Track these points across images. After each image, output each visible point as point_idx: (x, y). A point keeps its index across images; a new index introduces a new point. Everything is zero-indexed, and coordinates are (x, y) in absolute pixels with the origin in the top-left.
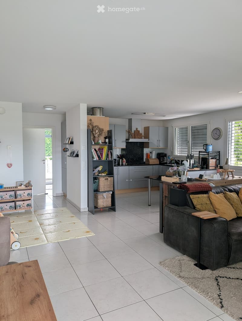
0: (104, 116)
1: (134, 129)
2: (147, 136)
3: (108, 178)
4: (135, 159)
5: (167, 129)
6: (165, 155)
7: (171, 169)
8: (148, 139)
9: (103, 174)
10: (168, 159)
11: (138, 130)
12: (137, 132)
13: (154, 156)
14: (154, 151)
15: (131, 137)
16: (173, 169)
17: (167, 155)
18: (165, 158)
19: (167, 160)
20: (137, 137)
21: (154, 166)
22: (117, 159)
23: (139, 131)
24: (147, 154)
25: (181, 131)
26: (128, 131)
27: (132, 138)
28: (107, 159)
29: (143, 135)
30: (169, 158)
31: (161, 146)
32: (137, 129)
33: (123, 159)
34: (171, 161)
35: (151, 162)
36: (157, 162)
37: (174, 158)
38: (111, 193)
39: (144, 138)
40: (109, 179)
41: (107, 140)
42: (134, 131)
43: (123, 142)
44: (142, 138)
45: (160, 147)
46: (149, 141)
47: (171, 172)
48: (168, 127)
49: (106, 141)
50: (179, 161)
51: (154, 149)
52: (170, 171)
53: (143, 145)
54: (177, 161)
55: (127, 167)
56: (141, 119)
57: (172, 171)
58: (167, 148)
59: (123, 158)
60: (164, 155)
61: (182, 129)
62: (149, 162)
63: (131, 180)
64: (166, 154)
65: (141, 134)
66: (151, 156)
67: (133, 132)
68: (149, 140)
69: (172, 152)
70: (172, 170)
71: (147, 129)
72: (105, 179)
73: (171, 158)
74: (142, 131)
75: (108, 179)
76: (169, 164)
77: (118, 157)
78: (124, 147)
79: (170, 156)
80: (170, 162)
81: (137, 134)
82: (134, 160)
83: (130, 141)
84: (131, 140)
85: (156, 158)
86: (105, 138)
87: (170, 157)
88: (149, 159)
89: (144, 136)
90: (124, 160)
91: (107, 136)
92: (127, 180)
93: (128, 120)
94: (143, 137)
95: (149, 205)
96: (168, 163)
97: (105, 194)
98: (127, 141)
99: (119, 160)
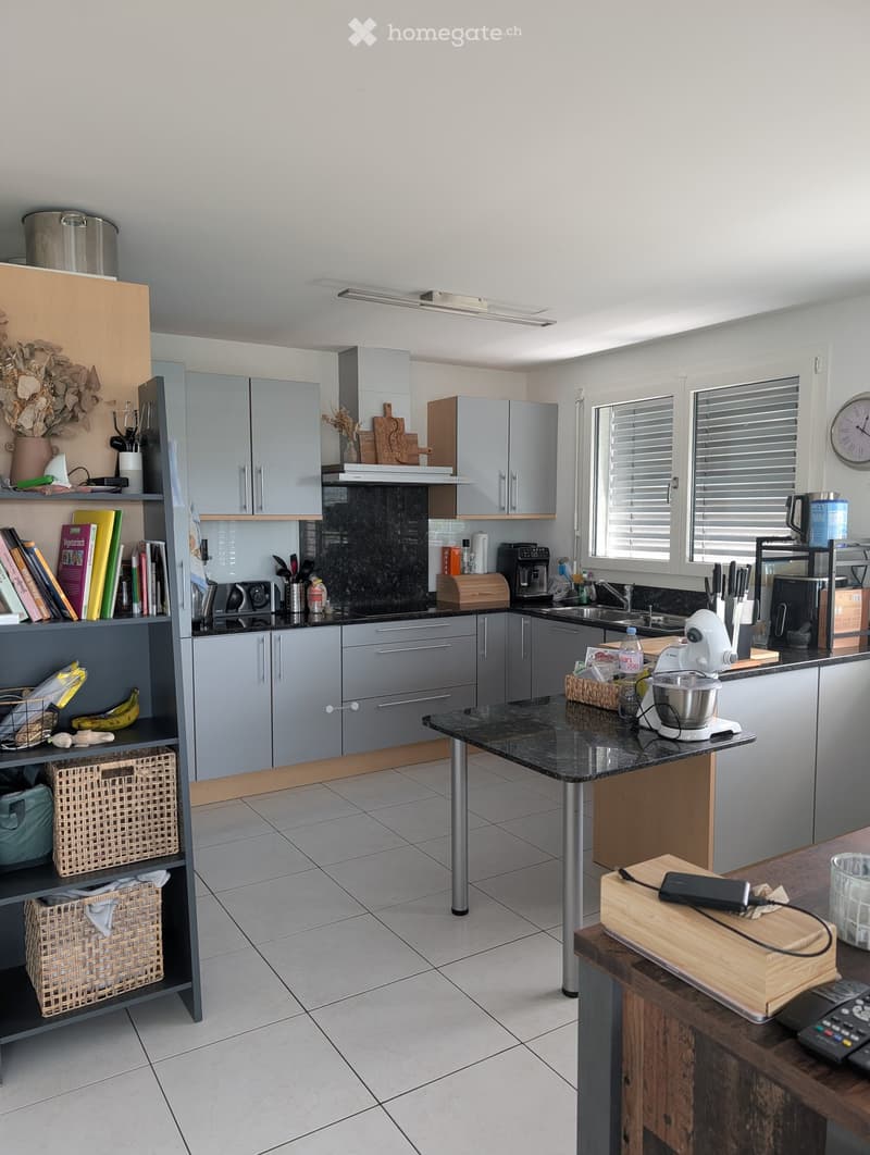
0: (115, 279)
1: (368, 410)
2: (444, 450)
3: (131, 762)
4: (379, 581)
5: (549, 415)
6: (544, 557)
7: (600, 656)
8: (451, 470)
9: (89, 737)
10: (558, 577)
11: (395, 413)
12: (388, 425)
13: (481, 559)
14: (481, 532)
15: (355, 457)
16: (610, 659)
17: (554, 556)
18: (542, 569)
19: (550, 583)
20: (386, 454)
21: (485, 619)
22: (277, 582)
23: (399, 423)
24: (447, 552)
25: (629, 426)
26: (332, 416)
27: (359, 462)
28: (122, 611)
29: (423, 443)
30: (562, 572)
31: (523, 507)
32: (387, 407)
33: (307, 585)
34: (577, 586)
35: (468, 593)
36: (499, 592)
37: (590, 575)
38: (161, 878)
39: (430, 464)
40: (143, 769)
41: (131, 462)
42: (374, 420)
43: (304, 481)
44: (418, 464)
45: (514, 515)
46: (453, 480)
47: (601, 678)
48: (557, 406)
49: (123, 467)
50: (620, 588)
51: (481, 524)
52: (590, 674)
53: (420, 502)
54: (612, 590)
55: (333, 631)
56: (413, 358)
57: (605, 674)
58: (554, 519)
59: (313, 578)
60: (535, 555)
61: (634, 412)
62: (458, 598)
63: (355, 706)
64: (547, 550)
65: (413, 440)
66: (465, 559)
67: (364, 426)
68: (455, 474)
69: (580, 541)
70: (605, 665)
71: (444, 414)
72: (106, 774)
73: (572, 570)
74: (415, 422)
75: (130, 770)
76: (564, 603)
77: (281, 573)
78: (315, 512)
79: (566, 559)
80: (570, 594)
81: (388, 438)
82: (376, 584)
83: (343, 477)
84: (354, 473)
85: (493, 567)
86: (120, 443)
87: (567, 565)
88: (456, 577)
89: (429, 453)
90: (318, 586)
91: (130, 432)
92: (330, 709)
93: (334, 358)
94: (423, 458)
95: (455, 913)
96: (557, 598)
97: (103, 903)
98: (330, 478)
99: (288, 590)
